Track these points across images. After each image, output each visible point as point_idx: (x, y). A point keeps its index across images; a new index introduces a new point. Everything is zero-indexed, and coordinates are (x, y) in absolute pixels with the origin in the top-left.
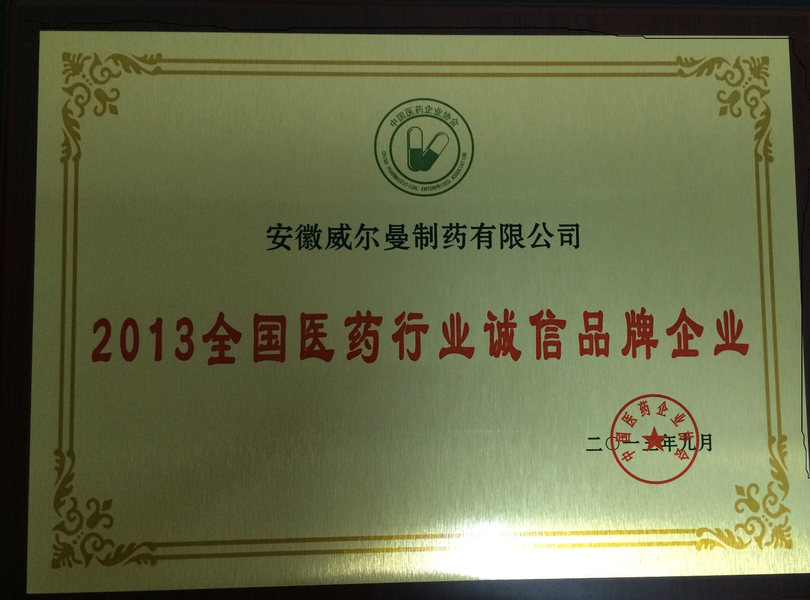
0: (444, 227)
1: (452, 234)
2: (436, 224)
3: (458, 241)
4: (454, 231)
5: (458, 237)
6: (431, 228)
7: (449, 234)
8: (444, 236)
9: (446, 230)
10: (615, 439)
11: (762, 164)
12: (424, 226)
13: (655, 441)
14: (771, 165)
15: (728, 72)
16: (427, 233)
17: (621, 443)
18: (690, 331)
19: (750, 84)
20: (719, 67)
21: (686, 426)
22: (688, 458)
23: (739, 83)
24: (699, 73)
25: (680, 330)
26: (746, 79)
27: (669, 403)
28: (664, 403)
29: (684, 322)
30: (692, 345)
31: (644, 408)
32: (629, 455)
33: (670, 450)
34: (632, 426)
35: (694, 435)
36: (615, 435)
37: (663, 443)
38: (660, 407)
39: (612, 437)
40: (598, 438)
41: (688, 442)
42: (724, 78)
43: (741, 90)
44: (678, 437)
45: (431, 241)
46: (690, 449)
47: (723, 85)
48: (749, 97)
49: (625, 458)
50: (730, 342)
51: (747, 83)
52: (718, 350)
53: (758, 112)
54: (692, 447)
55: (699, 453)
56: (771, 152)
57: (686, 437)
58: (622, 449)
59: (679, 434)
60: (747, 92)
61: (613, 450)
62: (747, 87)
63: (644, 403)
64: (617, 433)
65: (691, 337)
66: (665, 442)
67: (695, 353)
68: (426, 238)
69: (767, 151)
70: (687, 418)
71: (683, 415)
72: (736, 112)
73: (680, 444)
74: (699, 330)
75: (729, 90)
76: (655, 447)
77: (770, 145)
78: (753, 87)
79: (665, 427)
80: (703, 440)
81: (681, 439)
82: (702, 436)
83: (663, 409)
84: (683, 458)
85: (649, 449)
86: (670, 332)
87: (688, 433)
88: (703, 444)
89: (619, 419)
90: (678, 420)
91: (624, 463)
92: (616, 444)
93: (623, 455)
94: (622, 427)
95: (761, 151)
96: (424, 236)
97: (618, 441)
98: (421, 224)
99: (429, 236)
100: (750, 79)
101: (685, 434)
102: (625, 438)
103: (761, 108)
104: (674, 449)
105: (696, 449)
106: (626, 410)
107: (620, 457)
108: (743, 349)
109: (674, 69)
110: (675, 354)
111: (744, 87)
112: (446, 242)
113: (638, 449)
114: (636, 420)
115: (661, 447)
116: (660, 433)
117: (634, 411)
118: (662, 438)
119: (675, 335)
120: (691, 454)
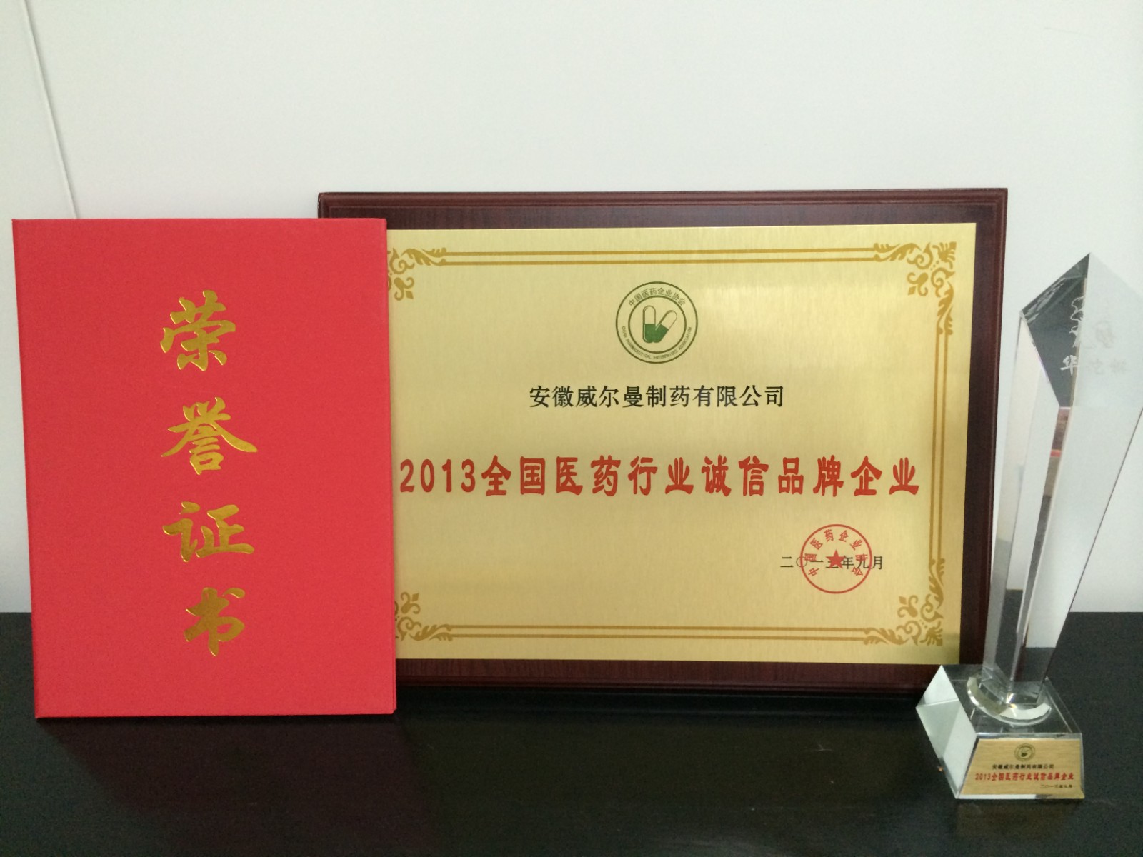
0: (671, 389)
1: (678, 394)
2: (665, 387)
3: (683, 400)
4: (679, 392)
5: (683, 397)
6: (661, 389)
7: (675, 395)
8: (672, 396)
9: (673, 391)
10: (803, 559)
11: (942, 337)
12: (655, 388)
13: (836, 561)
14: (950, 337)
15: (919, 256)
16: (658, 393)
17: (809, 562)
18: (871, 475)
19: (938, 266)
20: (911, 252)
21: (863, 550)
22: (862, 574)
23: (927, 266)
24: (893, 257)
25: (862, 474)
26: (934, 262)
27: (850, 532)
28: (845, 531)
29: (866, 468)
30: (871, 486)
31: (829, 535)
32: (815, 571)
33: (848, 568)
34: (818, 548)
35: (869, 557)
36: (804, 555)
37: (842, 563)
38: (841, 535)
39: (801, 557)
40: (790, 558)
41: (862, 562)
42: (915, 262)
43: (929, 272)
44: (855, 558)
45: (661, 400)
46: (864, 567)
47: (913, 268)
48: (935, 278)
49: (811, 573)
50: (903, 483)
51: (934, 266)
52: (893, 490)
53: (942, 291)
54: (866, 566)
55: (871, 570)
56: (951, 326)
57: (861, 558)
58: (809, 566)
59: (856, 556)
60: (934, 274)
61: (802, 567)
62: (934, 269)
63: (829, 531)
64: (806, 555)
65: (871, 479)
66: (844, 562)
67: (873, 492)
68: (657, 397)
69: (947, 324)
70: (863, 544)
71: (860, 541)
72: (923, 291)
73: (857, 564)
74: (878, 474)
75: (919, 272)
76: (836, 566)
77: (951, 320)
78: (940, 269)
79: (845, 550)
80: (875, 561)
81: (857, 560)
82: (875, 557)
83: (844, 536)
84: (858, 574)
85: (831, 567)
86: (854, 475)
87: (864, 555)
88: (875, 564)
89: (808, 544)
90: (856, 544)
91: (810, 577)
92: (804, 562)
93: (810, 571)
94: (810, 549)
95: (942, 325)
96: (655, 396)
97: (806, 560)
98: (653, 386)
99: (659, 396)
100: (938, 262)
101: (861, 556)
102: (812, 558)
103: (946, 287)
104: (851, 568)
105: (869, 567)
106: (814, 536)
107: (807, 572)
108: (914, 490)
109: (871, 254)
110: (857, 493)
111: (931, 269)
112: (673, 401)
113: (822, 567)
114: (822, 545)
115: (841, 566)
116: (840, 555)
117: (820, 537)
118: (842, 559)
119: (858, 478)
120: (864, 571)
